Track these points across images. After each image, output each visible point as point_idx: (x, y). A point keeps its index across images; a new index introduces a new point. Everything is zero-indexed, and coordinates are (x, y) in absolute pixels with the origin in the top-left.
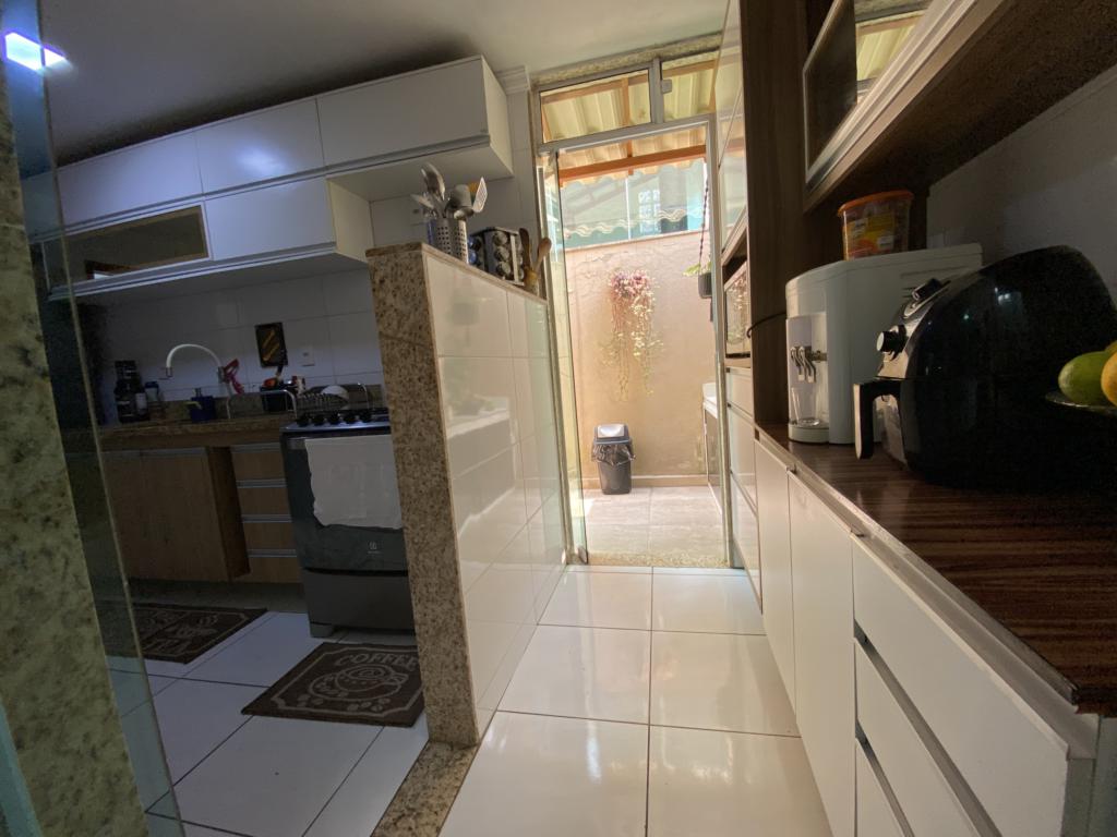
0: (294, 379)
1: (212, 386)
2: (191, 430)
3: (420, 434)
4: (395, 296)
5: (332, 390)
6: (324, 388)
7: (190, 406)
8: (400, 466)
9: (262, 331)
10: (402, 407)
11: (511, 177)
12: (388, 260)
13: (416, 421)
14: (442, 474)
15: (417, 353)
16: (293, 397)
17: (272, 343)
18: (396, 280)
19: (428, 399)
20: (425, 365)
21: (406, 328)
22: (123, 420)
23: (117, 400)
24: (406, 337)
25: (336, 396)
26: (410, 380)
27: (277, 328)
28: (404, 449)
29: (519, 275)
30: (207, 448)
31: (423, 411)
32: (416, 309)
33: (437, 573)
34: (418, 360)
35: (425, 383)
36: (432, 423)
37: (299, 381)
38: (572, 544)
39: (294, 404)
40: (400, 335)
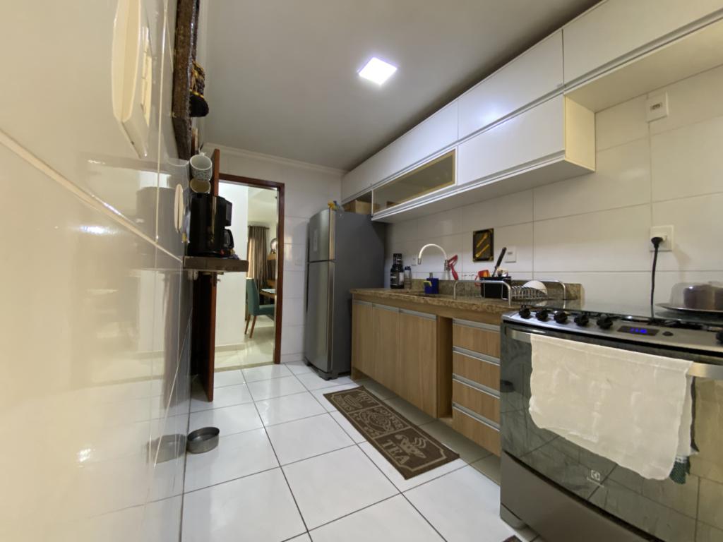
1: (439, 272)
2: (429, 302)
5: (535, 284)
6: (526, 282)
7: (426, 284)
9: (478, 235)
16: (508, 287)
17: (483, 244)
22: (392, 287)
23: (392, 275)
25: (537, 291)
27: (490, 233)
30: (437, 316)
39: (510, 293)
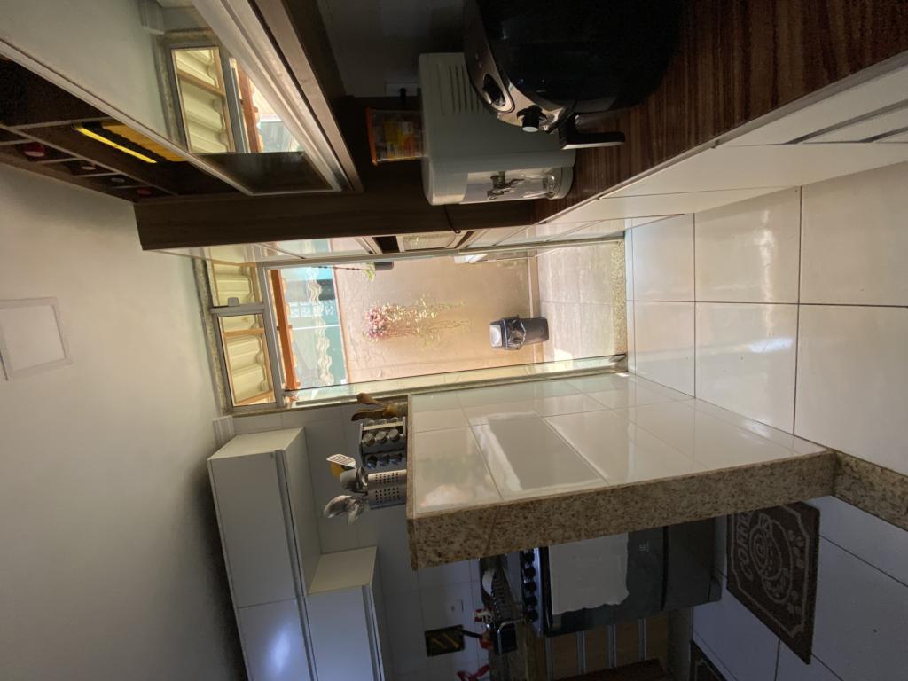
0: (477, 620)
3: (573, 516)
4: (452, 542)
6: (483, 589)
8: (602, 533)
9: (432, 651)
10: (549, 534)
11: (304, 428)
12: (421, 550)
13: (562, 520)
14: (608, 494)
15: (503, 520)
16: (503, 624)
17: (444, 640)
18: (439, 542)
19: (543, 510)
20: (513, 513)
21: (480, 532)
24: (488, 531)
26: (526, 526)
27: (430, 635)
28: (586, 530)
29: (395, 421)
31: (553, 514)
32: (465, 522)
33: (693, 495)
34: (508, 519)
35: (530, 512)
36: (564, 506)
37: (480, 615)
38: (609, 368)
39: (511, 622)
40: (486, 537)
